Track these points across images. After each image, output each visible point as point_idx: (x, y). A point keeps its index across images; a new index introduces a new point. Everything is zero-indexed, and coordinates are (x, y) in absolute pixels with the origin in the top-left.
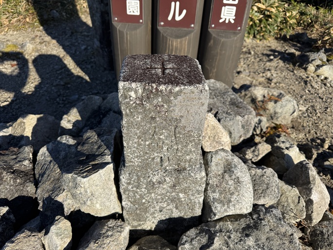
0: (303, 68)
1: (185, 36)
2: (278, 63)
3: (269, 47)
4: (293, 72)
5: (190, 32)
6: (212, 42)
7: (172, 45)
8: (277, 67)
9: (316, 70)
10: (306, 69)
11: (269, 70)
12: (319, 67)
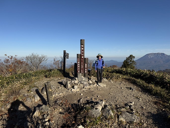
7: (82, 74)
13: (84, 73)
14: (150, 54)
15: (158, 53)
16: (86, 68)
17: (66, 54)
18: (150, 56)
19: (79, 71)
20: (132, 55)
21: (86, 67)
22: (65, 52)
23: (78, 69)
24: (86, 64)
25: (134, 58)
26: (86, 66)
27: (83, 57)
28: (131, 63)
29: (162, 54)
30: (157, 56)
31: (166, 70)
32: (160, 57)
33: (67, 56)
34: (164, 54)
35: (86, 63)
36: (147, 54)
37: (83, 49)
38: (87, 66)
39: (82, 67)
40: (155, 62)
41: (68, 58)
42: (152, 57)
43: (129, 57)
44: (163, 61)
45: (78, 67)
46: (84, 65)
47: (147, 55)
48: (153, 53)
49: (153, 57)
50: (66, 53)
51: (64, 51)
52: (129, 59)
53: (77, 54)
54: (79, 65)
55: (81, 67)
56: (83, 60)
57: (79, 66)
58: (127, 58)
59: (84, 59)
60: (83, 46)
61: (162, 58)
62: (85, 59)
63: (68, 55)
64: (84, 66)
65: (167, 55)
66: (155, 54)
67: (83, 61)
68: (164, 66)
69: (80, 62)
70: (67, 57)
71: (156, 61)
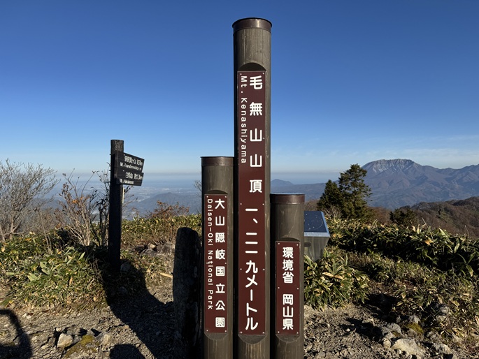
0: (380, 343)
1: (259, 341)
2: (354, 337)
3: (346, 314)
4: (370, 347)
5: (263, 338)
6: (279, 344)
7: (250, 349)
8: (354, 342)
9: (392, 345)
10: (382, 343)
11: (346, 347)
12: (393, 341)
13: (266, 333)
14: (377, 162)
15: (396, 161)
16: (289, 289)
17: (127, 159)
18: (376, 169)
19: (221, 314)
20: (359, 166)
21: (288, 278)
22: (117, 148)
23: (216, 297)
24: (288, 252)
25: (364, 175)
26: (288, 265)
27: (256, 185)
28: (355, 192)
29: (406, 161)
30: (396, 167)
31: (421, 204)
32: (403, 170)
33: (133, 171)
34: (411, 162)
35: (290, 242)
36: (369, 164)
37: (256, 108)
38: (296, 271)
39: (252, 281)
40: (391, 183)
41: (138, 183)
42: (381, 170)
43: (350, 172)
44: (410, 181)
45: (217, 280)
46: (267, 254)
47: (369, 167)
48: (384, 160)
49: (384, 171)
50: (122, 155)
51: (112, 142)
52: (350, 179)
53: (208, 162)
54: (220, 263)
55: (237, 275)
56: (259, 215)
57: (220, 271)
58: (342, 174)
59: (267, 204)
60: (256, 82)
61: (406, 173)
62: (277, 202)
63: (142, 167)
64: (267, 269)
65: (419, 166)
66: (389, 162)
67: (261, 220)
68: (412, 195)
69: (230, 228)
70: (129, 175)
71: (392, 181)
